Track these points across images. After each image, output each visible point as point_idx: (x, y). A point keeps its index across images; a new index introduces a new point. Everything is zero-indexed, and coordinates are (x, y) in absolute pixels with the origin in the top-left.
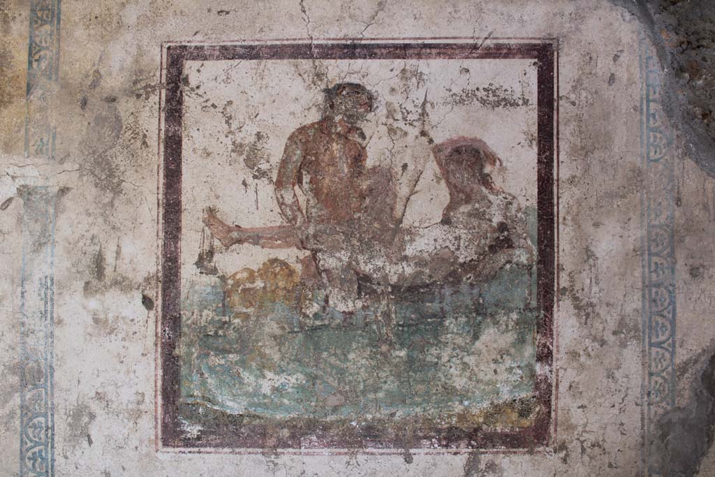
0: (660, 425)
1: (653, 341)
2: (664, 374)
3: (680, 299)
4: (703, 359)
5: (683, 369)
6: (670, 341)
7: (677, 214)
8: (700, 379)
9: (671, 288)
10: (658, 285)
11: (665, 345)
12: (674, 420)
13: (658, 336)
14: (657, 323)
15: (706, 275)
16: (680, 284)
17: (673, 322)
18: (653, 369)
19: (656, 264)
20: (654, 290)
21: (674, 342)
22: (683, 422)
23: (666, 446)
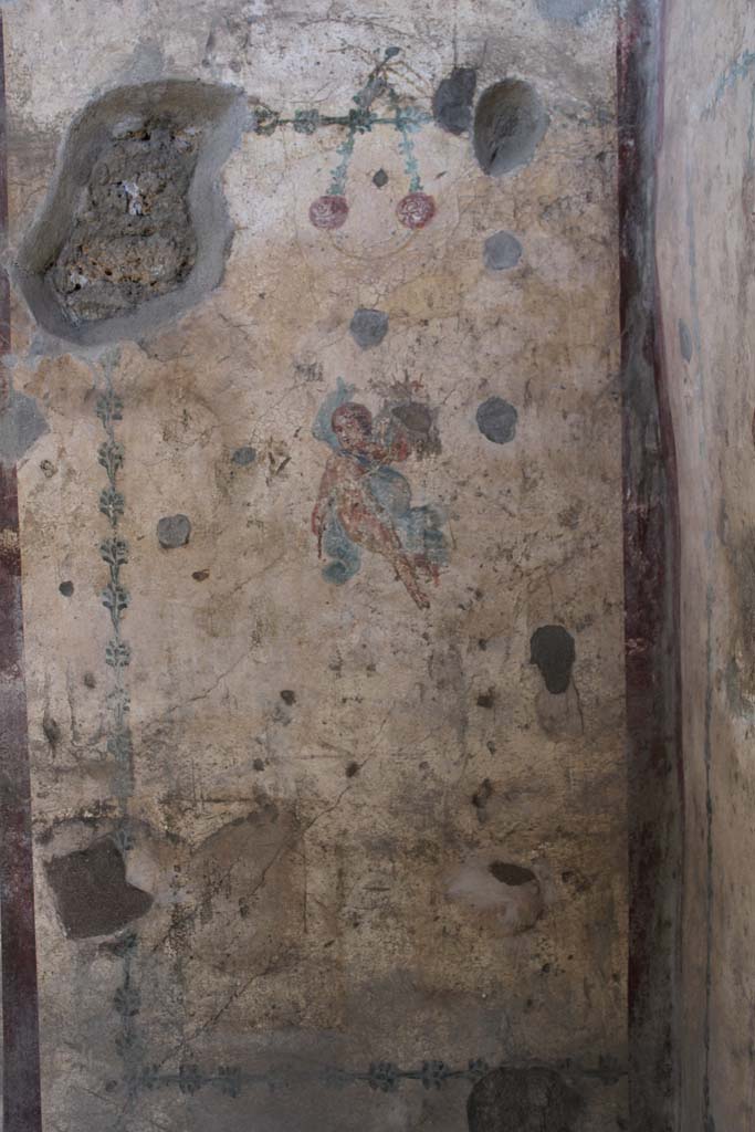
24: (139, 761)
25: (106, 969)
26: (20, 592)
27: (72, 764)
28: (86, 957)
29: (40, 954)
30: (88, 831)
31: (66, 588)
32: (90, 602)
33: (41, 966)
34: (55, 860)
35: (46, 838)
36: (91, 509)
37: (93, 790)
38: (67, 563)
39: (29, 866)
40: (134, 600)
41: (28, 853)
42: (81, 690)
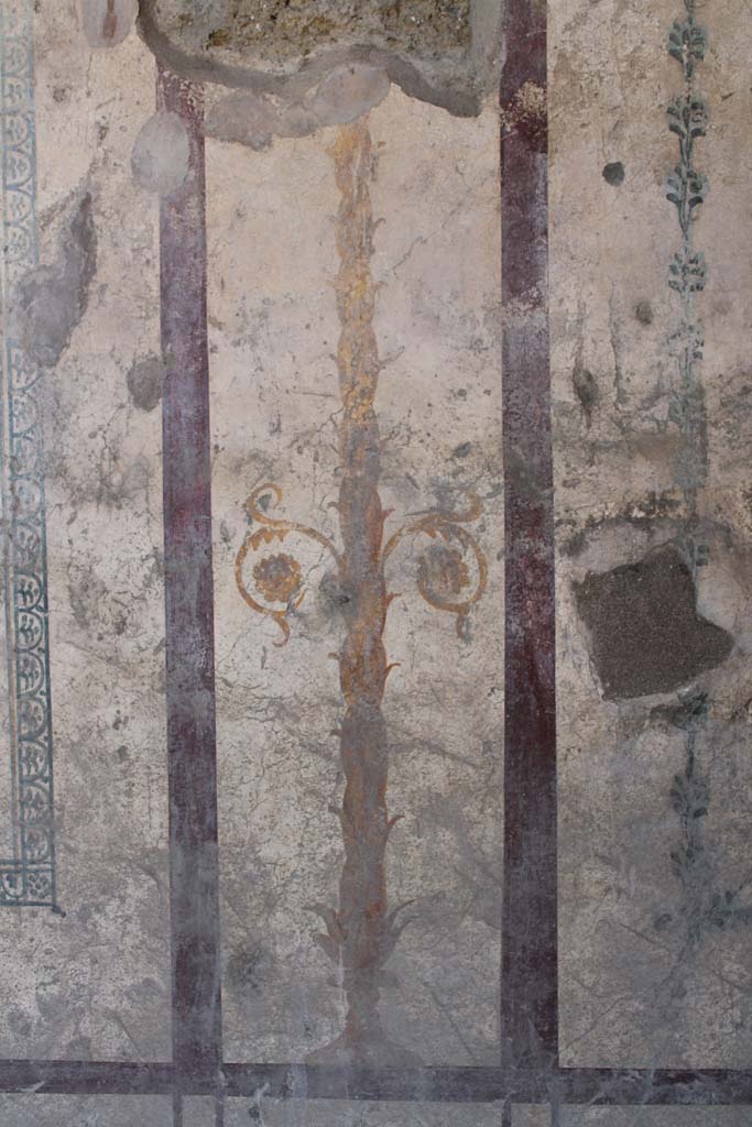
0: (22, 288)
1: (8, 183)
2: (24, 224)
3: (41, 129)
4: (72, 203)
5: (47, 218)
6: (30, 182)
7: (36, 22)
8: (68, 229)
9: (29, 116)
10: (14, 113)
11: (24, 188)
12: (40, 281)
13: (14, 177)
14: (13, 160)
15: (72, 98)
16: (40, 110)
17: (33, 159)
18: (10, 218)
19: (11, 86)
20: (8, 119)
21: (35, 183)
22: (50, 284)
23: (29, 314)
24: (716, 435)
25: (661, 747)
26: (545, 177)
27: (615, 436)
28: (630, 728)
29: (561, 723)
30: (640, 537)
31: (613, 173)
32: (648, 195)
33: (563, 741)
34: (592, 579)
35: (575, 547)
36: (654, 51)
37: (645, 477)
38: (614, 134)
39: (548, 590)
40: (713, 191)
41: (547, 569)
42: (632, 326)
